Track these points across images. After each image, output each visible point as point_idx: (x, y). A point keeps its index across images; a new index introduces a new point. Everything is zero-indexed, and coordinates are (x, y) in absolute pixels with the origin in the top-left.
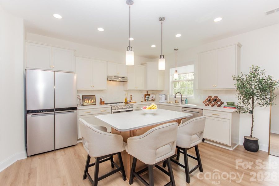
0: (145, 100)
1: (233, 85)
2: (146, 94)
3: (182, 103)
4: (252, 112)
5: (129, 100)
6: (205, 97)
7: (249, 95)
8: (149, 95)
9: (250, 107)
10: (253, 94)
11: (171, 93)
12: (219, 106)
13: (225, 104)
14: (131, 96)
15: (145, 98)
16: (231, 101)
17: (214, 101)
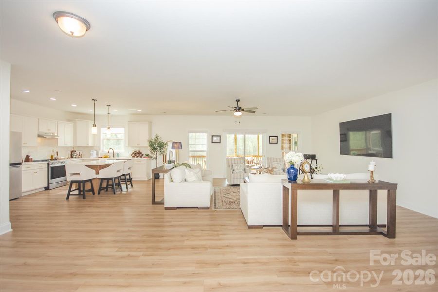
0: (71, 157)
1: (147, 144)
2: (72, 150)
3: (114, 157)
4: (156, 158)
5: (55, 156)
6: (132, 151)
7: (154, 149)
8: (75, 151)
9: (155, 156)
10: (156, 149)
11: (102, 149)
12: (141, 157)
13: (144, 155)
14: (57, 152)
15: (71, 154)
16: (147, 153)
17: (138, 154)
